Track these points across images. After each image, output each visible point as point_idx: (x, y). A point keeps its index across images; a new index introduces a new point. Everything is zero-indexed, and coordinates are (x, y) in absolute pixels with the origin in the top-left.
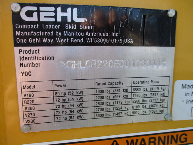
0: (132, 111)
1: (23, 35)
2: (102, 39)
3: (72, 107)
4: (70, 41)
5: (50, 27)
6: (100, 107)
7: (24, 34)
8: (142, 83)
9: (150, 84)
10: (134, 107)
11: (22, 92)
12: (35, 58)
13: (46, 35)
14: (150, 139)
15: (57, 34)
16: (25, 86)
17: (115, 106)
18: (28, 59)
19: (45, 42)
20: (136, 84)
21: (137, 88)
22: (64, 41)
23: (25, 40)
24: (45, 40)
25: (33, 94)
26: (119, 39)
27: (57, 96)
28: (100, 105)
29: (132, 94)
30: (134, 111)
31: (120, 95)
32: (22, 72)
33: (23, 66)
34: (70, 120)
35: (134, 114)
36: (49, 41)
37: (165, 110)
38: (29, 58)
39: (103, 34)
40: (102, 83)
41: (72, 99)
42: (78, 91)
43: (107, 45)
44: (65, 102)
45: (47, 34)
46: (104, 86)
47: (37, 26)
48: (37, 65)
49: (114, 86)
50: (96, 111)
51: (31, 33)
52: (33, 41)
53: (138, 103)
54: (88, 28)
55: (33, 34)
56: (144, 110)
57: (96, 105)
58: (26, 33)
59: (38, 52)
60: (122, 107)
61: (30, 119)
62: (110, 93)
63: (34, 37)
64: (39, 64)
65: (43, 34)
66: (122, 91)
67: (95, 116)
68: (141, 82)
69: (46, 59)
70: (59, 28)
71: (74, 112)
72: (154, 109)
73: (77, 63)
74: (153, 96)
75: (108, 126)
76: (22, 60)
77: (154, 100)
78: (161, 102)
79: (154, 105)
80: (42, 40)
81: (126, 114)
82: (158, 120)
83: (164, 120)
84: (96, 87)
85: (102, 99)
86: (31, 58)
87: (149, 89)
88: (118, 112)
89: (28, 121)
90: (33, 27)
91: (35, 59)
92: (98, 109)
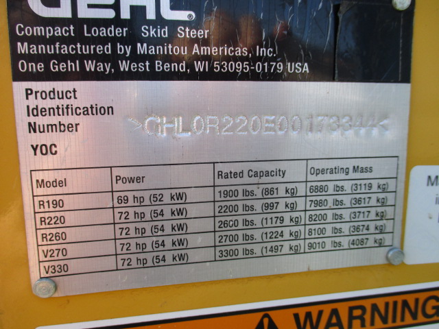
0: (307, 241)
1: (35, 52)
2: (232, 64)
3: (160, 233)
4: (152, 66)
5: (103, 33)
6: (229, 233)
7: (38, 51)
8: (331, 172)
9: (352, 175)
10: (313, 232)
11: (33, 196)
12: (65, 110)
13: (92, 52)
14: (351, 309)
15: (121, 49)
16: (40, 181)
17: (265, 230)
18: (48, 112)
19: (90, 69)
20: (317, 174)
21: (319, 184)
22: (138, 67)
23: (40, 65)
24: (90, 66)
25: (61, 202)
26: (275, 64)
27: (123, 205)
28: (228, 228)
29: (308, 199)
30: (312, 241)
31: (278, 203)
32: (32, 146)
33: (35, 131)
34: (156, 264)
35: (312, 250)
36: (100, 69)
37: (388, 239)
38: (52, 110)
39: (234, 51)
40: (233, 172)
41: (159, 212)
42: (173, 192)
43: (244, 77)
44: (143, 220)
45: (95, 49)
46: (238, 181)
47: (70, 30)
48: (71, 128)
49: (264, 179)
50: (220, 242)
51: (55, 48)
52: (61, 67)
53: (323, 221)
54: (197, 35)
55: (60, 49)
56: (337, 240)
57: (219, 227)
58: (42, 48)
59: (72, 94)
60: (282, 232)
61: (56, 263)
62: (254, 197)
63: (62, 58)
64: (77, 125)
65: (86, 51)
66: (282, 193)
67: (218, 254)
68: (329, 171)
69: (94, 112)
70: (125, 35)
71: (164, 246)
72: (360, 237)
73: (172, 122)
74: (357, 205)
75: (250, 279)
76: (34, 115)
77: (362, 215)
78: (378, 218)
79: (361, 228)
80: (82, 66)
81: (293, 248)
82: (371, 264)
83: (386, 262)
84: (218, 182)
85: (234, 213)
86: (56, 110)
87: (348, 186)
88: (274, 244)
89: (51, 269)
90: (59, 32)
91: (65, 113)
92: (224, 238)
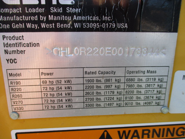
0: (125, 102)
1: (6, 20)
2: (91, 24)
3: (60, 96)
4: (56, 26)
5: (34, 11)
6: (90, 97)
8: (137, 73)
9: (146, 74)
10: (127, 98)
11: (8, 80)
12: (19, 45)
13: (29, 20)
14: (143, 131)
15: (42, 18)
16: (11, 74)
17: (106, 97)
18: (12, 46)
19: (29, 27)
20: (130, 73)
21: (131, 78)
22: (49, 26)
23: (8, 25)
24: (29, 26)
25: (19, 82)
26: (111, 24)
27: (44, 84)
28: (90, 95)
29: (126, 84)
30: (127, 102)
31: (112, 85)
32: (7, 59)
33: (7, 53)
34: (59, 108)
35: (127, 106)
36: (33, 27)
37: (162, 102)
38: (14, 45)
39: (93, 18)
40: (92, 72)
41: (60, 88)
42: (66, 79)
43: (97, 30)
44: (53, 90)
45: (30, 18)
46: (94, 75)
47: (20, 10)
48: (22, 52)
49: (106, 75)
50: (86, 101)
51: (14, 18)
52: (17, 26)
53: (132, 94)
54: (75, 11)
55: (16, 18)
56: (138, 102)
57: (86, 95)
58: (8, 18)
59: (22, 38)
60: (113, 97)
61: (19, 106)
62: (101, 83)
63: (17, 22)
64: (24, 51)
65: (27, 19)
66: (114, 81)
67: (85, 105)
68: (135, 72)
69: (31, 45)
70: (43, 12)
71: (62, 101)
72: (149, 101)
73: (65, 50)
74: (148, 87)
75: (99, 116)
76: (7, 47)
77: (150, 92)
78: (158, 93)
79: (150, 97)
80: (26, 26)
81: (118, 104)
82: (154, 112)
83: (160, 112)
84: (85, 76)
85: (92, 89)
86: (15, 45)
87: (144, 79)
88: (109, 103)
89: (16, 109)
90: (15, 11)
91: (19, 46)
92: (88, 99)
